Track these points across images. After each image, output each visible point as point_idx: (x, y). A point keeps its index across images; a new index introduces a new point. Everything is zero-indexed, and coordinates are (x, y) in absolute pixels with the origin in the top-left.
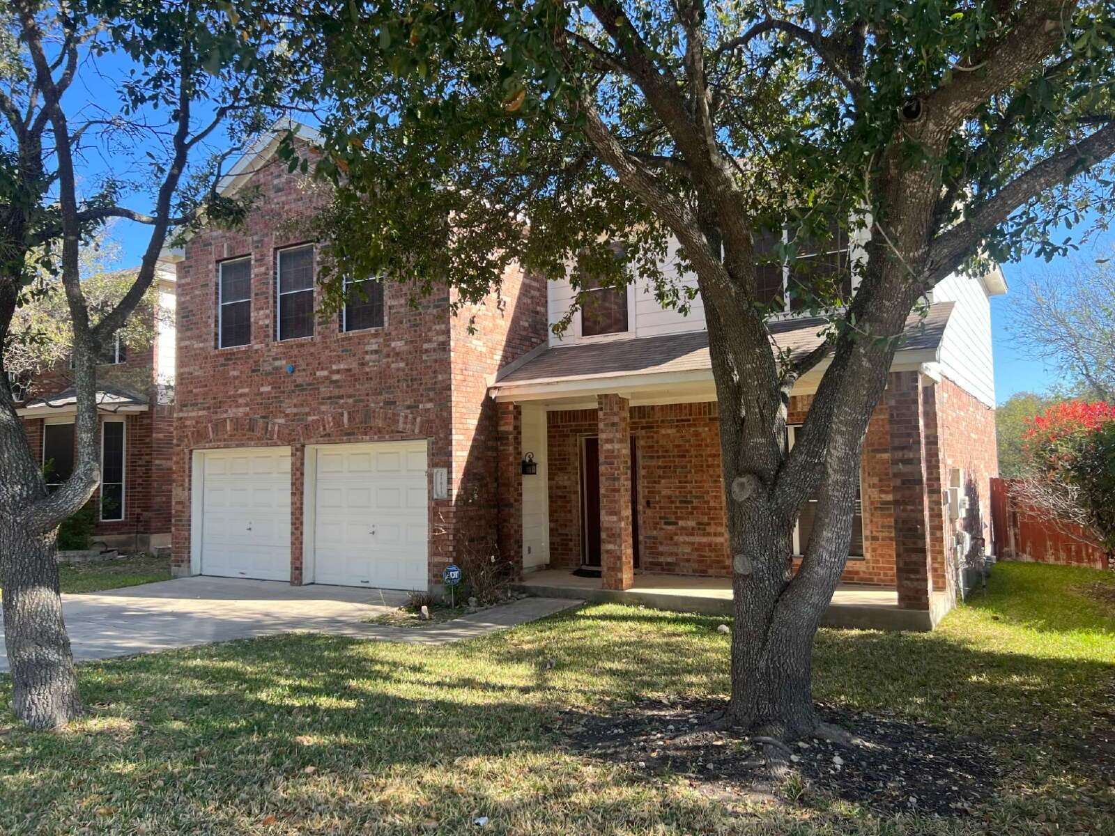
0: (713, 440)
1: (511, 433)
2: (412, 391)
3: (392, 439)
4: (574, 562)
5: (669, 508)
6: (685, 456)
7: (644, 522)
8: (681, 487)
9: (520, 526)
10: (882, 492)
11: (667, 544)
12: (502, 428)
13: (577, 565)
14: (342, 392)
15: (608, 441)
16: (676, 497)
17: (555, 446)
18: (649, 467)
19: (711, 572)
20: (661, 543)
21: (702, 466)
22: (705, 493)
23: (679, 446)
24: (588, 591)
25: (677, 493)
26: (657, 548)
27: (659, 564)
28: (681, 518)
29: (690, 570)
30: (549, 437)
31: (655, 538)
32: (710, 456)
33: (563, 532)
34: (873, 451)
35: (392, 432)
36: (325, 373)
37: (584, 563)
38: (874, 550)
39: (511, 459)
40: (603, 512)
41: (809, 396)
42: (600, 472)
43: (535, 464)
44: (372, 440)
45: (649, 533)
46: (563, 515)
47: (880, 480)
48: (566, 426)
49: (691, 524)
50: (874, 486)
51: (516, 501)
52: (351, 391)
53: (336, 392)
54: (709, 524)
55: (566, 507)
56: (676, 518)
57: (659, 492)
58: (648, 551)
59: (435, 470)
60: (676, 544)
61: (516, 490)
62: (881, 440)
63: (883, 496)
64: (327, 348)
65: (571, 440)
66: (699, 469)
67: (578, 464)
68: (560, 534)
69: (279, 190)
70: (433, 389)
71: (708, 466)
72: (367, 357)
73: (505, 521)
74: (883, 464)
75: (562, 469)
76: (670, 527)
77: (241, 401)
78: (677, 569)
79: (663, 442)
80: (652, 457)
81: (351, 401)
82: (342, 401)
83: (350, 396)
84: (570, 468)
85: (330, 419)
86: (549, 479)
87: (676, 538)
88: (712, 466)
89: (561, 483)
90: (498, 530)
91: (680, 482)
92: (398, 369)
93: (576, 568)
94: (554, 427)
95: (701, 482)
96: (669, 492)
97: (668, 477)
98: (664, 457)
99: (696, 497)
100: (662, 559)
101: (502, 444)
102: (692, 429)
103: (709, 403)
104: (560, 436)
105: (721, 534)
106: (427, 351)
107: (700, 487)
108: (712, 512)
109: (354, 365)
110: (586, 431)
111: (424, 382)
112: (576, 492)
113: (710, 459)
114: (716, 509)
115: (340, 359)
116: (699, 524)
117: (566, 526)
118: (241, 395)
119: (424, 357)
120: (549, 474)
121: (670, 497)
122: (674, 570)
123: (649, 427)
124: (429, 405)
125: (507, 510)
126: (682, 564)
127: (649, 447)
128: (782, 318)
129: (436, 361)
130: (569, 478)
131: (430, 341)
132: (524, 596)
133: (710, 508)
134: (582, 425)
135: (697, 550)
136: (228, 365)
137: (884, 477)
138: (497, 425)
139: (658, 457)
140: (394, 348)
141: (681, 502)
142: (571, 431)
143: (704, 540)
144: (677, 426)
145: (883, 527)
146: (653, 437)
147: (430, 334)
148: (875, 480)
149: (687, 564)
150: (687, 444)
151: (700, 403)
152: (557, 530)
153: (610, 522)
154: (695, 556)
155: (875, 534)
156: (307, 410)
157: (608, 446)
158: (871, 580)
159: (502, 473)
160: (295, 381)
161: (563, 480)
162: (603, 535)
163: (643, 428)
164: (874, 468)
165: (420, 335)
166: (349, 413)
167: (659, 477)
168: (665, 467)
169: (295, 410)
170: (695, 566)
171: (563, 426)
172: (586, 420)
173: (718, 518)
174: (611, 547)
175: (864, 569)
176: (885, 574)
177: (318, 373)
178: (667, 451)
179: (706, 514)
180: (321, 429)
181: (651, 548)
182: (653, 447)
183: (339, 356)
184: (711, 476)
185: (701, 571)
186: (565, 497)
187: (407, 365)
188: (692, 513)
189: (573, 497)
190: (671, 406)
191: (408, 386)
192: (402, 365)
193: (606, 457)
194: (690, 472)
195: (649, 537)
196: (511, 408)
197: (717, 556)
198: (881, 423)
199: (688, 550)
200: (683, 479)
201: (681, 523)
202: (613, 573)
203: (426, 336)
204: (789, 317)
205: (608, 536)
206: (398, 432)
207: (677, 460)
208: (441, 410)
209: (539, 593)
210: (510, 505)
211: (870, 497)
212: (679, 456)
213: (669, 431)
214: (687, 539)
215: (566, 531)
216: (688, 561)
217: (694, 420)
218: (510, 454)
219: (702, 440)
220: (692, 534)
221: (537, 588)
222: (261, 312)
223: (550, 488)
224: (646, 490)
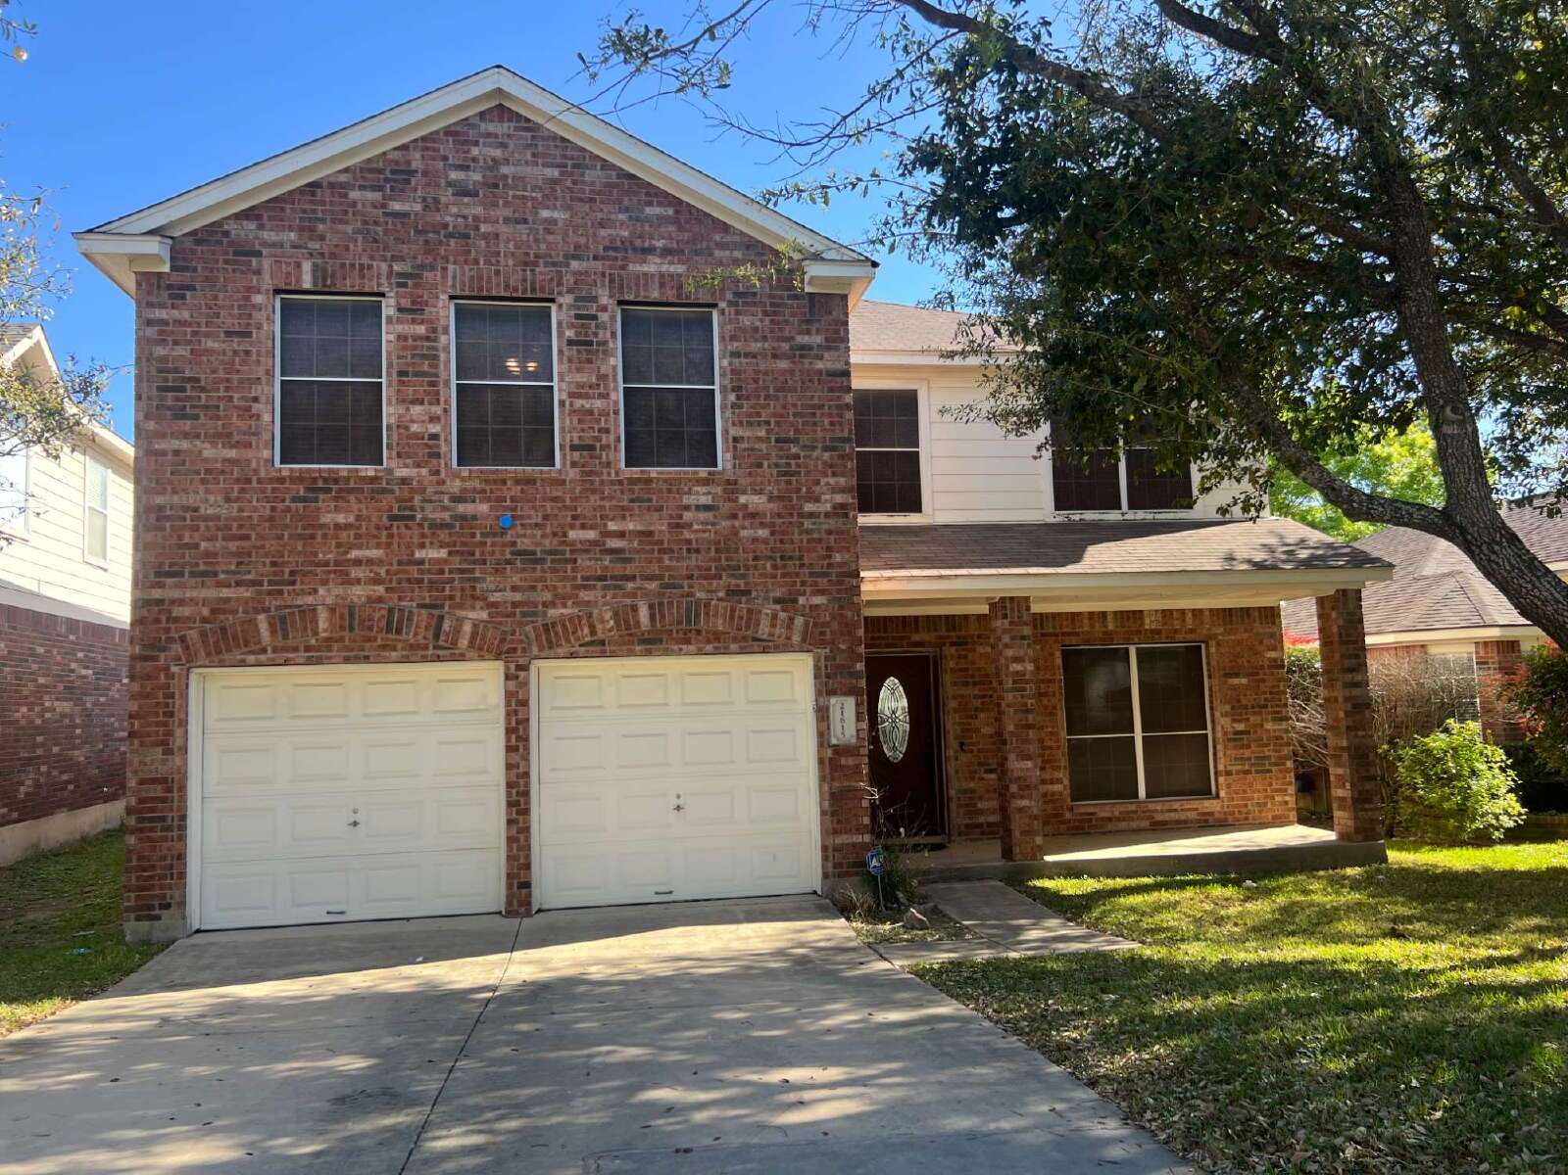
0: (1046, 661)
2: (784, 575)
3: (742, 651)
5: (990, 750)
7: (957, 772)
10: (1234, 721)
11: (989, 799)
14: (629, 570)
15: (1017, 660)
18: (962, 696)
20: (980, 798)
26: (975, 805)
27: (980, 826)
31: (972, 791)
34: (1224, 675)
35: (744, 639)
36: (591, 535)
41: (1157, 611)
44: (700, 652)
45: (964, 785)
50: (1225, 715)
52: (655, 569)
53: (618, 569)
57: (977, 730)
58: (962, 810)
59: (833, 700)
62: (1233, 664)
63: (1235, 725)
64: (594, 491)
69: (462, 192)
70: (825, 575)
72: (688, 516)
74: (1235, 689)
76: (992, 776)
77: (356, 572)
79: (981, 663)
80: (966, 684)
81: (653, 586)
82: (630, 585)
83: (651, 578)
85: (608, 615)
92: (755, 540)
96: (990, 730)
97: (989, 710)
98: (983, 683)
100: (981, 819)
105: (1059, 781)
106: (811, 515)
108: (1047, 751)
109: (661, 527)
111: (806, 561)
113: (1043, 686)
114: (1052, 747)
115: (623, 513)
118: (358, 562)
119: (807, 524)
121: (991, 736)
122: (998, 833)
123: (960, 643)
124: (818, 600)
127: (961, 670)
128: (1120, 517)
129: (830, 532)
131: (817, 500)
133: (1044, 747)
136: (316, 500)
137: (1236, 705)
139: (975, 684)
140: (745, 506)
145: (1236, 759)
146: (966, 657)
147: (817, 489)
148: (1227, 708)
153: (1022, 770)
155: (1229, 768)
156: (548, 596)
157: (1016, 667)
158: (1227, 820)
160: (514, 544)
163: (952, 644)
164: (1225, 695)
165: (798, 490)
166: (651, 607)
167: (976, 709)
168: (985, 697)
169: (518, 597)
173: (1054, 759)
175: (1218, 808)
176: (1240, 812)
177: (572, 534)
180: (586, 630)
181: (967, 805)
182: (966, 670)
183: (623, 508)
187: (773, 533)
191: (775, 567)
192: (763, 533)
193: (1014, 682)
195: (965, 792)
197: (1055, 809)
198: (1231, 644)
202: (1027, 838)
203: (809, 491)
204: (1127, 517)
205: (1020, 788)
206: (755, 639)
208: (841, 608)
211: (1222, 728)
222: (416, 410)
224: (958, 728)
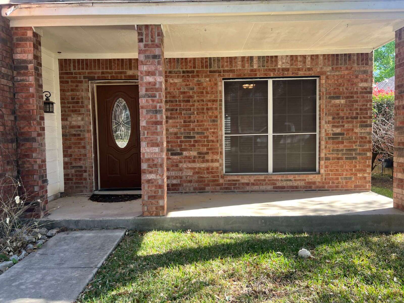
0: (212, 88)
1: (31, 62)
4: (88, 189)
5: (175, 142)
6: (188, 101)
8: (186, 126)
9: (44, 161)
10: (333, 126)
11: (173, 170)
12: (18, 56)
13: (91, 191)
15: (149, 73)
16: (182, 134)
17: (68, 91)
19: (207, 188)
21: (203, 109)
22: (205, 130)
23: (184, 93)
24: (128, 221)
25: (182, 130)
28: (185, 150)
29: (192, 189)
30: (61, 82)
32: (209, 101)
33: (79, 164)
34: (330, 98)
37: (97, 189)
38: (326, 167)
39: (32, 90)
40: (143, 144)
41: (287, 56)
42: (141, 104)
43: (52, 103)
46: (76, 150)
47: (333, 118)
48: (80, 74)
49: (194, 153)
50: (329, 122)
51: (39, 135)
54: (207, 153)
55: (79, 143)
56: (181, 150)
60: (181, 170)
61: (39, 124)
62: (336, 90)
63: (334, 129)
65: (84, 86)
66: (201, 111)
67: (90, 107)
68: (73, 167)
71: (208, 109)
73: (27, 156)
74: (336, 107)
76: (176, 157)
78: (181, 188)
84: (83, 110)
86: (62, 120)
87: (181, 165)
88: (211, 109)
89: (74, 123)
90: (18, 166)
91: (185, 122)
93: (91, 194)
95: (202, 121)
96: (175, 130)
97: (174, 118)
98: (172, 102)
99: (198, 133)
101: (19, 74)
102: (196, 79)
103: (210, 58)
104: (72, 82)
107: (200, 126)
108: (210, 144)
110: (99, 79)
112: (89, 131)
113: (209, 104)
114: (213, 141)
116: (199, 153)
117: (80, 159)
120: (62, 115)
121: (176, 134)
122: (178, 190)
125: (28, 145)
126: (185, 185)
130: (82, 120)
132: (54, 231)
133: (208, 141)
134: (95, 73)
135: (198, 173)
137: (336, 116)
138: (11, 52)
141: (185, 137)
142: (85, 77)
143: (204, 165)
144: (183, 76)
145: (333, 150)
148: (330, 118)
149: (189, 184)
150: (191, 92)
151: (202, 59)
152: (71, 163)
154: (196, 177)
155: (328, 156)
157: (150, 79)
158: (324, 187)
159: (21, 106)
161: (76, 120)
162: (144, 166)
164: (330, 110)
168: (172, 110)
170: (196, 185)
171: (76, 73)
172: (99, 68)
173: (215, 149)
174: (152, 176)
175: (319, 180)
176: (333, 183)
178: (174, 97)
179: (205, 146)
184: (210, 117)
185: (200, 189)
186: (79, 135)
188: (194, 146)
189: (87, 135)
190: (178, 59)
193: (147, 90)
194: (193, 113)
196: (30, 34)
197: (214, 177)
198: (336, 78)
199: (190, 173)
200: (188, 120)
201: (185, 153)
202: (153, 201)
205: (149, 166)
207: (182, 104)
209: (72, 226)
210: (34, 140)
211: (326, 131)
212: (184, 101)
213: (176, 81)
214: (190, 165)
215: (81, 163)
216: (190, 181)
217: (197, 72)
218: (30, 85)
219: (204, 88)
220: (194, 162)
221: (68, 222)
223: (63, 127)
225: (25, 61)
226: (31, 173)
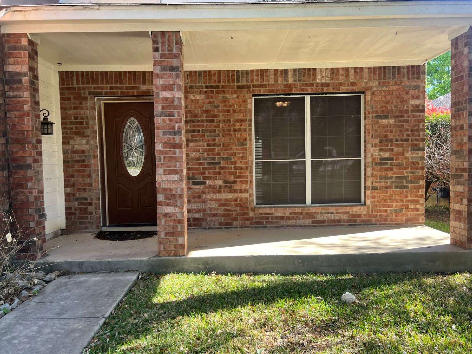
0: (240, 106)
1: (25, 75)
4: (95, 225)
5: (197, 169)
6: (213, 121)
8: (209, 150)
9: (41, 192)
10: (381, 150)
11: (195, 202)
12: (10, 68)
13: (98, 227)
15: (166, 88)
16: (205, 159)
19: (235, 223)
21: (229, 130)
22: (232, 155)
23: (207, 111)
24: (141, 262)
25: (205, 155)
28: (209, 178)
29: (217, 224)
30: (62, 99)
32: (237, 121)
33: (83, 196)
34: (377, 117)
37: (104, 225)
38: (373, 197)
39: (26, 108)
40: (159, 171)
41: (327, 69)
42: (156, 125)
43: (52, 124)
46: (80, 179)
47: (381, 141)
48: (84, 89)
49: (219, 182)
50: (375, 146)
51: (35, 161)
54: (235, 182)
55: (84, 171)
56: (205, 178)
60: (204, 202)
62: (384, 109)
63: (382, 154)
65: (89, 103)
66: (227, 133)
67: (97, 128)
68: (77, 199)
71: (235, 131)
73: (21, 186)
74: (384, 127)
75: (80, 133)
76: (197, 187)
78: (204, 224)
84: (88, 132)
86: (63, 143)
87: (203, 196)
88: (240, 130)
89: (78, 147)
90: (10, 198)
91: (208, 145)
93: (98, 231)
94: (69, 89)
95: (228, 145)
96: (197, 155)
97: (196, 141)
98: (193, 122)
99: (224, 159)
101: (11, 89)
102: (221, 96)
103: (238, 71)
104: (75, 98)
107: (226, 150)
108: (238, 171)
110: (107, 94)
112: (95, 157)
113: (237, 124)
114: (241, 168)
116: (226, 182)
117: (85, 190)
121: (198, 159)
122: (201, 225)
125: (22, 173)
126: (209, 219)
130: (87, 143)
132: (53, 275)
133: (236, 168)
134: (102, 88)
135: (224, 205)
137: (384, 139)
138: (2, 63)
141: (209, 163)
142: (90, 93)
143: (231, 196)
144: (206, 92)
145: (381, 178)
148: (377, 141)
149: (214, 218)
150: (216, 110)
151: (228, 71)
152: (74, 195)
153: (169, 182)
154: (221, 211)
155: (375, 184)
157: (167, 95)
159: (14, 127)
161: (80, 143)
162: (160, 197)
164: (376, 131)
168: (194, 131)
170: (222, 219)
171: (79, 89)
172: (107, 83)
173: (243, 177)
174: (170, 209)
175: (365, 212)
176: (381, 216)
178: (196, 116)
179: (232, 173)
184: (238, 140)
185: (227, 224)
186: (83, 161)
188: (219, 173)
189: (93, 161)
190: (200, 72)
193: (163, 108)
194: (218, 135)
196: (24, 42)
197: (243, 210)
198: (383, 94)
199: (215, 205)
200: (212, 143)
201: (209, 182)
202: (172, 239)
205: (167, 197)
207: (205, 124)
209: (74, 269)
212: (207, 121)
213: (198, 97)
214: (215, 196)
215: (85, 195)
216: (215, 215)
217: (223, 87)
218: (25, 102)
219: (230, 106)
220: (219, 192)
221: (70, 263)
223: (65, 152)
225: (18, 74)
226: (26, 205)
